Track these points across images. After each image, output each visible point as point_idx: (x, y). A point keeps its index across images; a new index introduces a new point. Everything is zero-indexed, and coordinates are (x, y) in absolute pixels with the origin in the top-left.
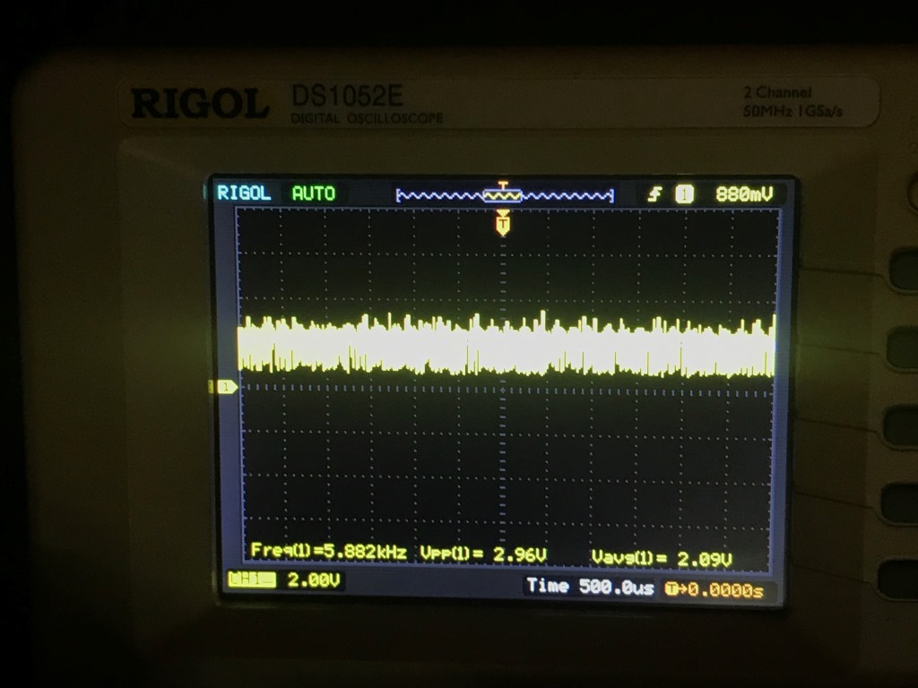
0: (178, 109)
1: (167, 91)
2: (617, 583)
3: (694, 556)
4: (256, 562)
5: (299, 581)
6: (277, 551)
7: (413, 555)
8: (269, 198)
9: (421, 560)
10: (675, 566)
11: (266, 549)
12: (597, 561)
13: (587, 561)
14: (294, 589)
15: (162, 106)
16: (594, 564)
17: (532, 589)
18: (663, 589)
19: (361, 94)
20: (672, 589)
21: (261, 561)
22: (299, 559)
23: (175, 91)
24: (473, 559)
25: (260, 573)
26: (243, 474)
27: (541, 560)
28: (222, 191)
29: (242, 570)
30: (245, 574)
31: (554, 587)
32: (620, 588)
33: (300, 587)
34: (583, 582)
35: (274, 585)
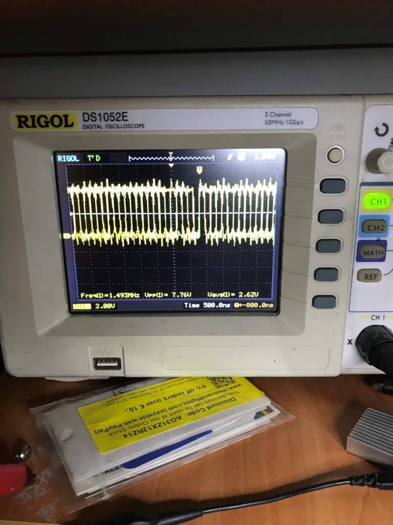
0: (36, 124)
1: (31, 116)
2: (217, 304)
3: (245, 293)
4: (83, 300)
5: (100, 307)
6: (91, 296)
7: (142, 296)
8: (78, 161)
9: (145, 298)
10: (238, 297)
11: (87, 295)
12: (210, 296)
13: (206, 296)
14: (98, 309)
15: (30, 123)
16: (209, 297)
17: (186, 307)
18: (233, 305)
19: (111, 116)
20: (237, 305)
21: (85, 300)
22: (99, 299)
23: (35, 116)
24: (164, 297)
25: (85, 304)
26: (76, 268)
27: (189, 296)
28: (59, 158)
29: (78, 303)
30: (79, 305)
31: (194, 306)
32: (218, 305)
33: (100, 309)
34: (205, 304)
35: (90, 308)
